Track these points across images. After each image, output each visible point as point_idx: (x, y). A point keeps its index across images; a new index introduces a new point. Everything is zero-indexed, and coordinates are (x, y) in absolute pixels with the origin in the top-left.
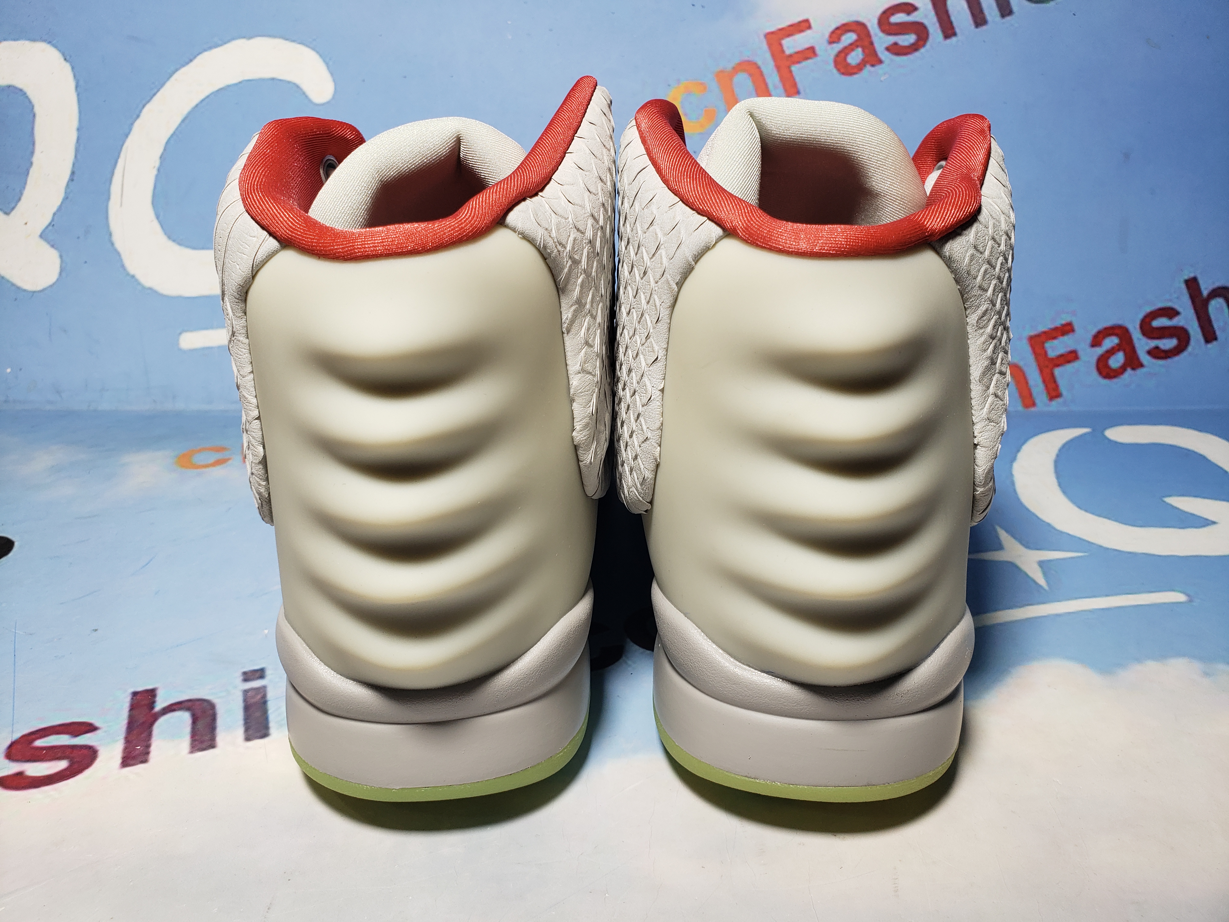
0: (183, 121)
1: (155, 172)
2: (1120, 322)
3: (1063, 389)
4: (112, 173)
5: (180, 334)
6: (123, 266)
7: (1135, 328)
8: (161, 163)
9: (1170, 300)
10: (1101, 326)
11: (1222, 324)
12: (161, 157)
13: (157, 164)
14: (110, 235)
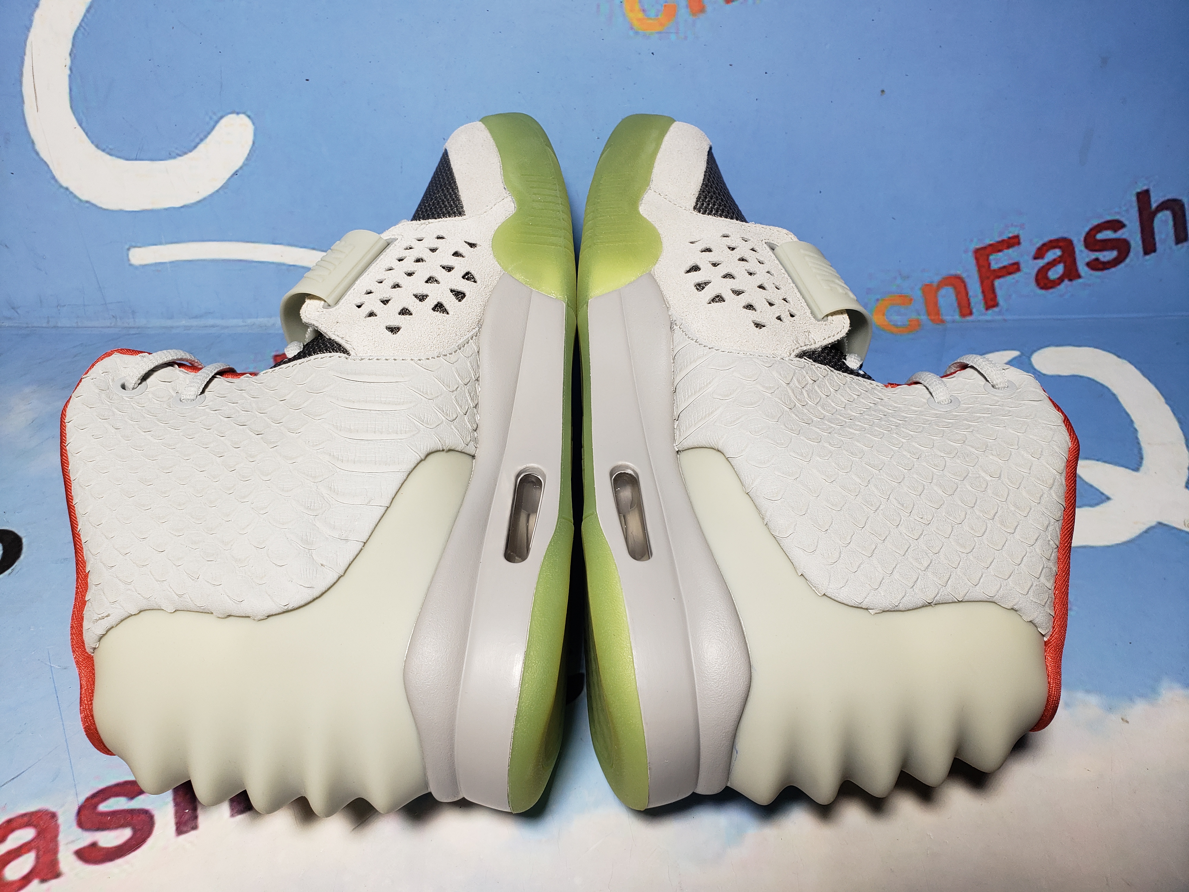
0: (88, 10)
1: (68, 72)
2: (1066, 235)
3: (1000, 300)
4: (21, 74)
5: (129, 249)
6: (54, 178)
7: (1079, 240)
8: (72, 61)
9: (1118, 213)
10: (1046, 239)
11: (1163, 236)
12: (70, 55)
13: (68, 62)
14: (33, 143)
